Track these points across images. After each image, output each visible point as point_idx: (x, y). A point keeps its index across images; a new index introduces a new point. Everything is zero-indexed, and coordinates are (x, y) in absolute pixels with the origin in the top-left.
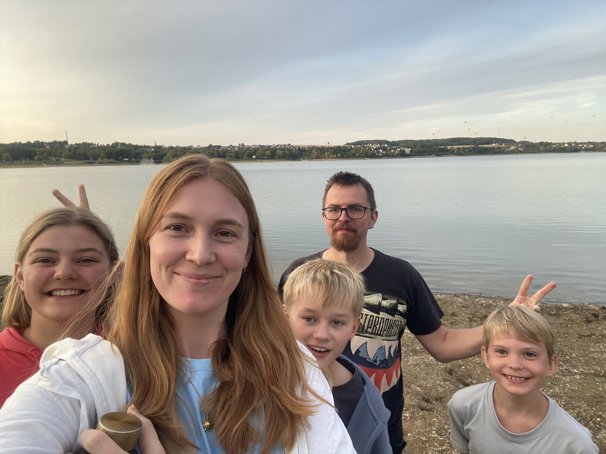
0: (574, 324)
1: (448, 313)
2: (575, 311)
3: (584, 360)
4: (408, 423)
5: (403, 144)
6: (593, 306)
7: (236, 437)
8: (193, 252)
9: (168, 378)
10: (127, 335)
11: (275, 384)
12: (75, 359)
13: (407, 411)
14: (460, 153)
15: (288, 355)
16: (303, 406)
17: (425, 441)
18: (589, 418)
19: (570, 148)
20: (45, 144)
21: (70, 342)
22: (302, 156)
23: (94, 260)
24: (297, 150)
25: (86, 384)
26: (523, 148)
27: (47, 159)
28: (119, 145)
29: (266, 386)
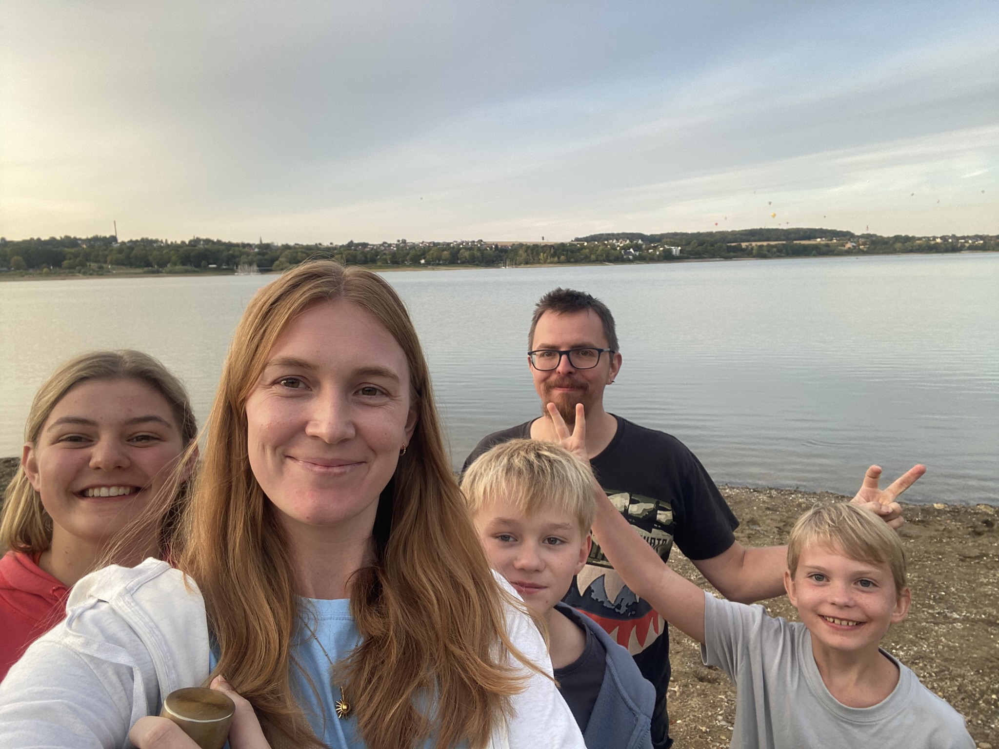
0: (952, 537)
1: (743, 519)
2: (954, 516)
3: (969, 597)
4: (677, 702)
5: (668, 240)
6: (985, 507)
7: (391, 729)
8: (318, 423)
9: (279, 631)
10: (210, 559)
11: (455, 642)
12: (124, 600)
13: (676, 683)
14: (762, 254)
15: (477, 592)
16: (501, 678)
17: (706, 732)
18: (977, 695)
19: (945, 245)
20: (79, 242)
21: (116, 571)
22: (501, 260)
23: (157, 437)
24: (494, 249)
25: (141, 641)
26: (867, 246)
27: (83, 265)
28: (202, 243)
29: (442, 645)
